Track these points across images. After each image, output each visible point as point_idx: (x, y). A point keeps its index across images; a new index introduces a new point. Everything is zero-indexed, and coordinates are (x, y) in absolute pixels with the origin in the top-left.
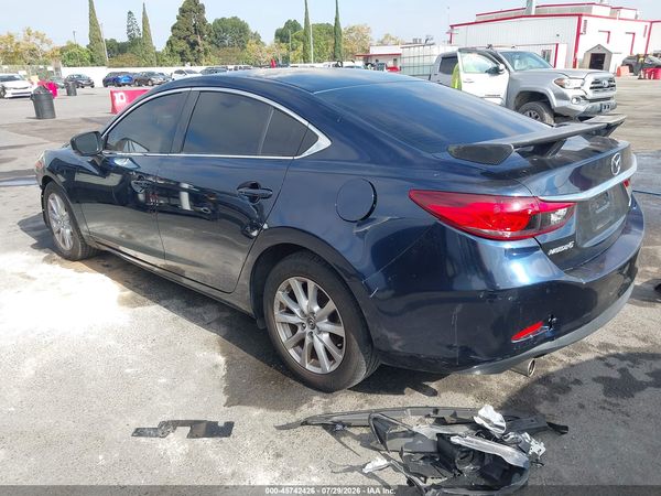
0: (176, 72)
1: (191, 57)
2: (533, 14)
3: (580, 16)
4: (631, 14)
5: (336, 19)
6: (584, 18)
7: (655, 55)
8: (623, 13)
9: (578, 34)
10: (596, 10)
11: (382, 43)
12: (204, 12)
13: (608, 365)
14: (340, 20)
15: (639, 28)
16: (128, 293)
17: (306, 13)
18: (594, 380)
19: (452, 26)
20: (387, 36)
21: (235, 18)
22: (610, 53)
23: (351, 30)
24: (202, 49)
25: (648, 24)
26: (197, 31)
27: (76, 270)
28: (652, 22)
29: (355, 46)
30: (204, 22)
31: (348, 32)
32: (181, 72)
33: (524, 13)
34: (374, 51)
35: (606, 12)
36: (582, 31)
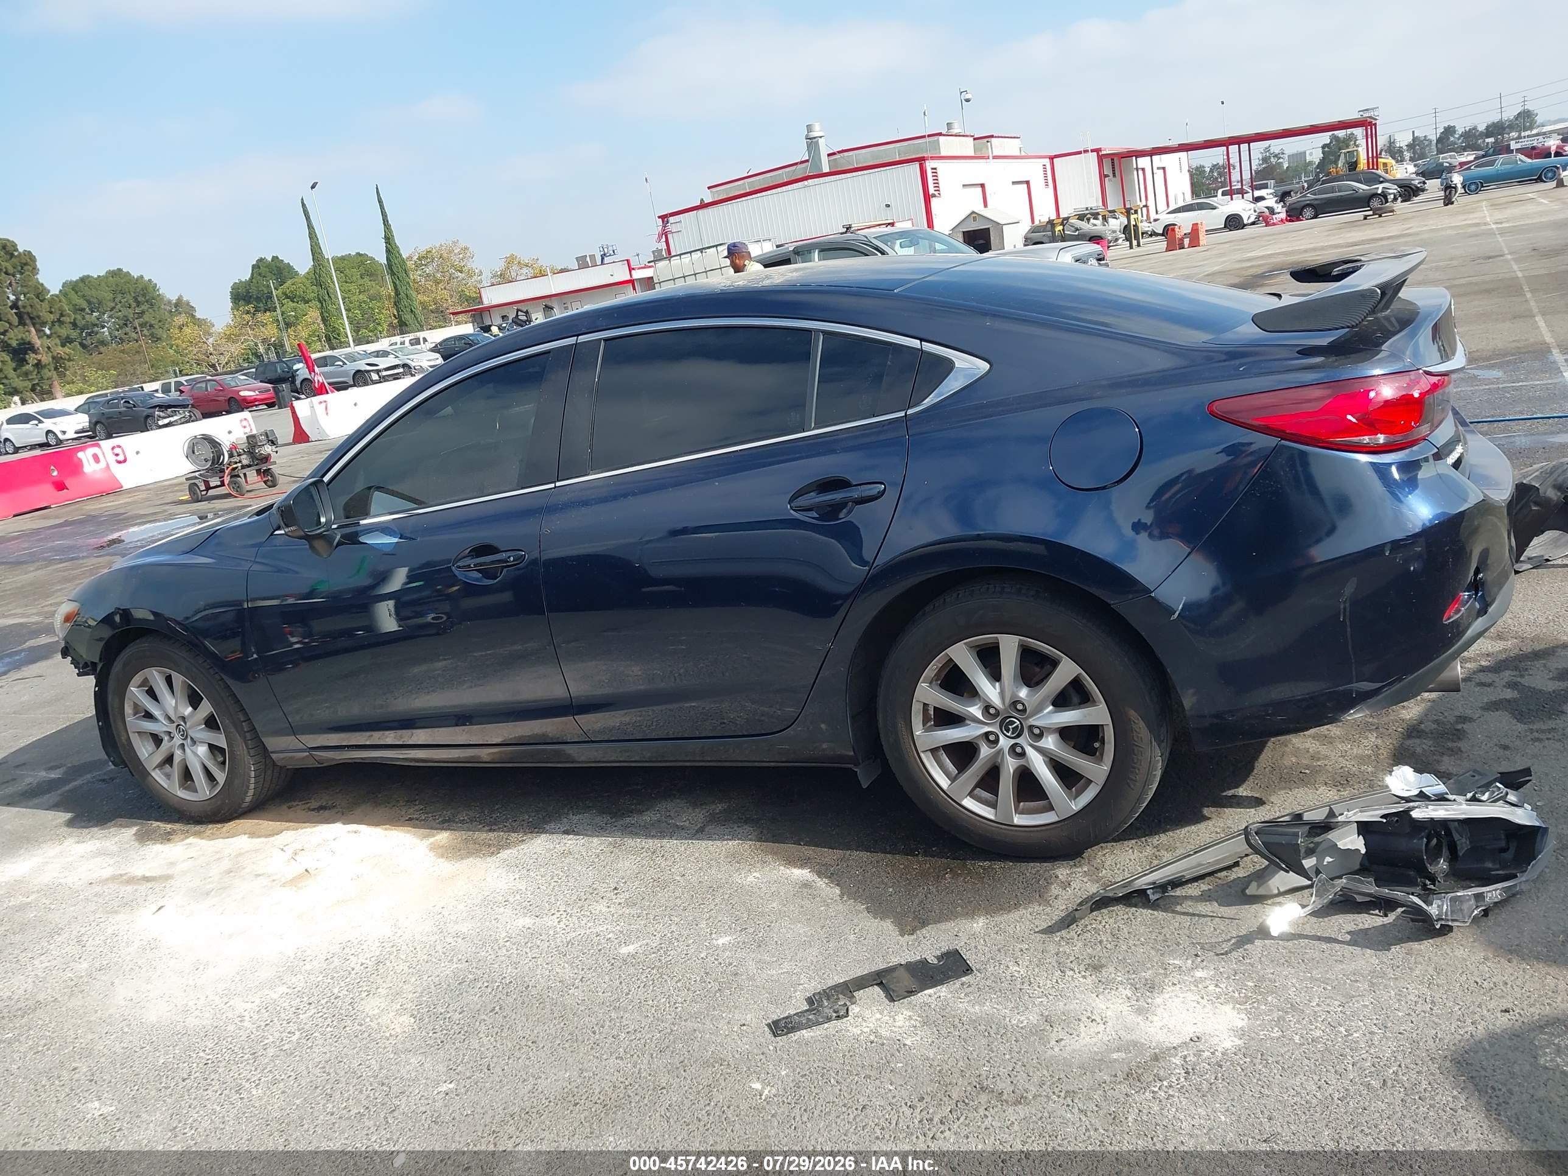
0: (10, 421)
1: (18, 383)
2: (826, 169)
3: (921, 160)
4: (1011, 147)
5: (389, 239)
6: (929, 165)
7: (1081, 217)
8: (999, 146)
9: (927, 198)
10: (947, 145)
11: (503, 278)
12: (35, 270)
13: (1482, 684)
14: (398, 240)
15: (1034, 171)
16: (443, 837)
17: (312, 235)
18: (1483, 709)
19: (664, 218)
20: (510, 260)
21: (117, 273)
22: (999, 227)
23: (425, 258)
24: (45, 358)
25: (1047, 162)
26: (25, 317)
27: (253, 835)
28: (1052, 158)
29: (442, 293)
30: (40, 292)
31: (417, 266)
32: (24, 419)
33: (807, 169)
34: (492, 296)
35: (967, 147)
36: (932, 191)
